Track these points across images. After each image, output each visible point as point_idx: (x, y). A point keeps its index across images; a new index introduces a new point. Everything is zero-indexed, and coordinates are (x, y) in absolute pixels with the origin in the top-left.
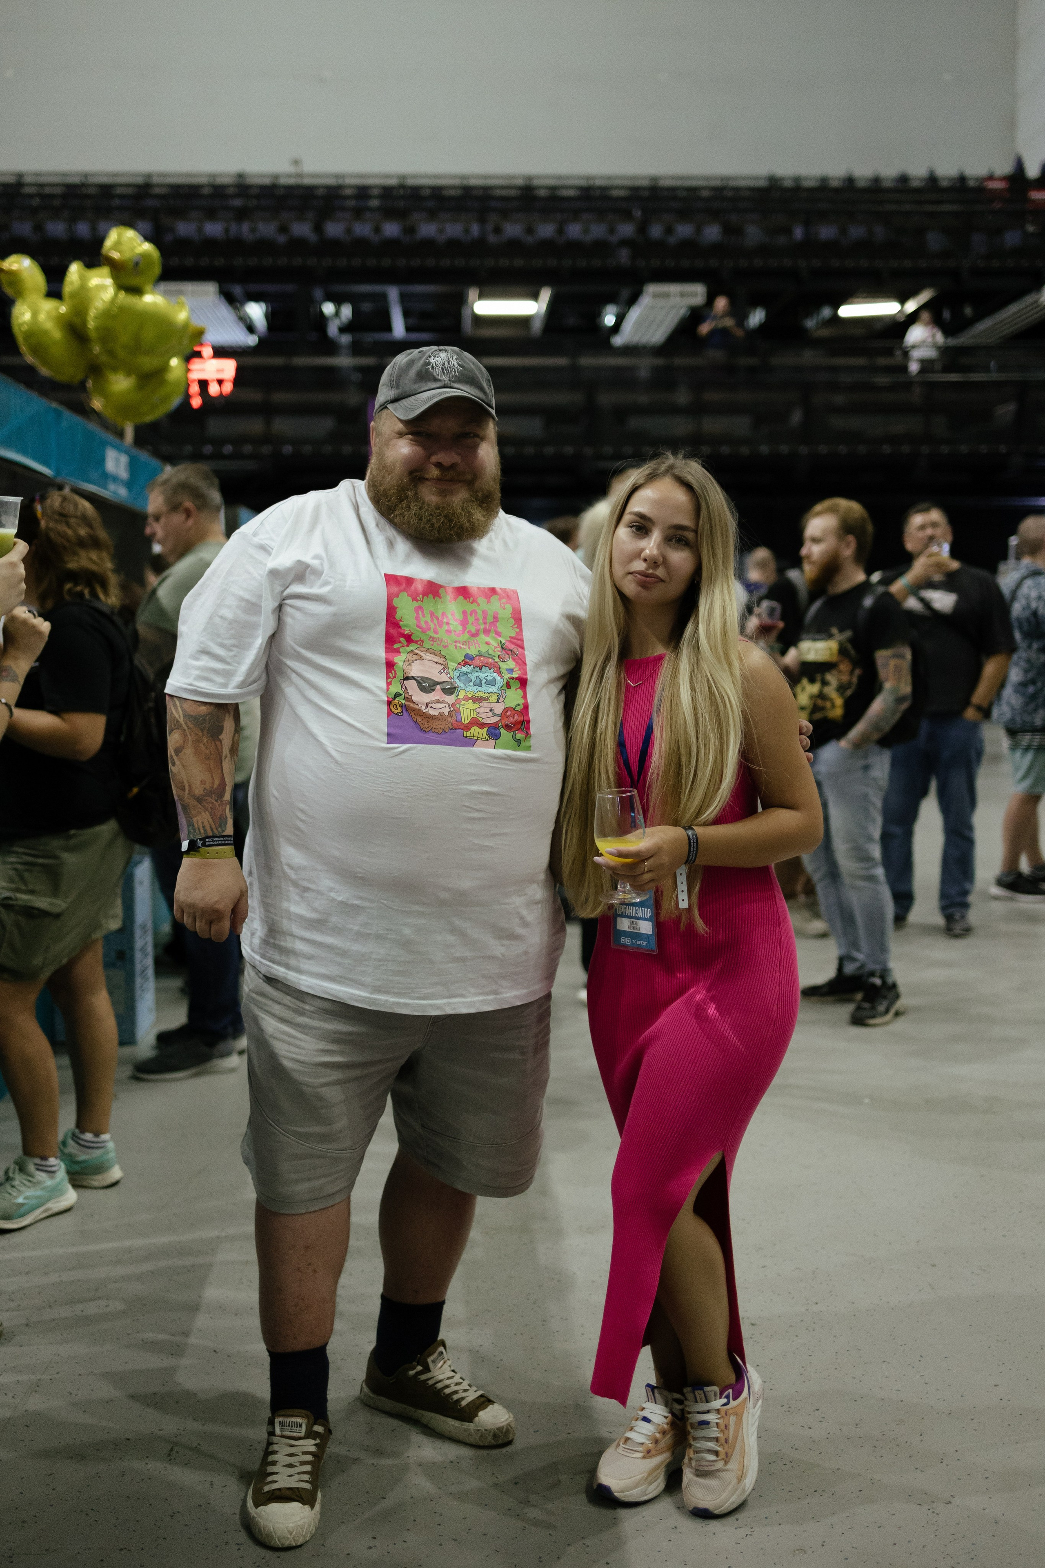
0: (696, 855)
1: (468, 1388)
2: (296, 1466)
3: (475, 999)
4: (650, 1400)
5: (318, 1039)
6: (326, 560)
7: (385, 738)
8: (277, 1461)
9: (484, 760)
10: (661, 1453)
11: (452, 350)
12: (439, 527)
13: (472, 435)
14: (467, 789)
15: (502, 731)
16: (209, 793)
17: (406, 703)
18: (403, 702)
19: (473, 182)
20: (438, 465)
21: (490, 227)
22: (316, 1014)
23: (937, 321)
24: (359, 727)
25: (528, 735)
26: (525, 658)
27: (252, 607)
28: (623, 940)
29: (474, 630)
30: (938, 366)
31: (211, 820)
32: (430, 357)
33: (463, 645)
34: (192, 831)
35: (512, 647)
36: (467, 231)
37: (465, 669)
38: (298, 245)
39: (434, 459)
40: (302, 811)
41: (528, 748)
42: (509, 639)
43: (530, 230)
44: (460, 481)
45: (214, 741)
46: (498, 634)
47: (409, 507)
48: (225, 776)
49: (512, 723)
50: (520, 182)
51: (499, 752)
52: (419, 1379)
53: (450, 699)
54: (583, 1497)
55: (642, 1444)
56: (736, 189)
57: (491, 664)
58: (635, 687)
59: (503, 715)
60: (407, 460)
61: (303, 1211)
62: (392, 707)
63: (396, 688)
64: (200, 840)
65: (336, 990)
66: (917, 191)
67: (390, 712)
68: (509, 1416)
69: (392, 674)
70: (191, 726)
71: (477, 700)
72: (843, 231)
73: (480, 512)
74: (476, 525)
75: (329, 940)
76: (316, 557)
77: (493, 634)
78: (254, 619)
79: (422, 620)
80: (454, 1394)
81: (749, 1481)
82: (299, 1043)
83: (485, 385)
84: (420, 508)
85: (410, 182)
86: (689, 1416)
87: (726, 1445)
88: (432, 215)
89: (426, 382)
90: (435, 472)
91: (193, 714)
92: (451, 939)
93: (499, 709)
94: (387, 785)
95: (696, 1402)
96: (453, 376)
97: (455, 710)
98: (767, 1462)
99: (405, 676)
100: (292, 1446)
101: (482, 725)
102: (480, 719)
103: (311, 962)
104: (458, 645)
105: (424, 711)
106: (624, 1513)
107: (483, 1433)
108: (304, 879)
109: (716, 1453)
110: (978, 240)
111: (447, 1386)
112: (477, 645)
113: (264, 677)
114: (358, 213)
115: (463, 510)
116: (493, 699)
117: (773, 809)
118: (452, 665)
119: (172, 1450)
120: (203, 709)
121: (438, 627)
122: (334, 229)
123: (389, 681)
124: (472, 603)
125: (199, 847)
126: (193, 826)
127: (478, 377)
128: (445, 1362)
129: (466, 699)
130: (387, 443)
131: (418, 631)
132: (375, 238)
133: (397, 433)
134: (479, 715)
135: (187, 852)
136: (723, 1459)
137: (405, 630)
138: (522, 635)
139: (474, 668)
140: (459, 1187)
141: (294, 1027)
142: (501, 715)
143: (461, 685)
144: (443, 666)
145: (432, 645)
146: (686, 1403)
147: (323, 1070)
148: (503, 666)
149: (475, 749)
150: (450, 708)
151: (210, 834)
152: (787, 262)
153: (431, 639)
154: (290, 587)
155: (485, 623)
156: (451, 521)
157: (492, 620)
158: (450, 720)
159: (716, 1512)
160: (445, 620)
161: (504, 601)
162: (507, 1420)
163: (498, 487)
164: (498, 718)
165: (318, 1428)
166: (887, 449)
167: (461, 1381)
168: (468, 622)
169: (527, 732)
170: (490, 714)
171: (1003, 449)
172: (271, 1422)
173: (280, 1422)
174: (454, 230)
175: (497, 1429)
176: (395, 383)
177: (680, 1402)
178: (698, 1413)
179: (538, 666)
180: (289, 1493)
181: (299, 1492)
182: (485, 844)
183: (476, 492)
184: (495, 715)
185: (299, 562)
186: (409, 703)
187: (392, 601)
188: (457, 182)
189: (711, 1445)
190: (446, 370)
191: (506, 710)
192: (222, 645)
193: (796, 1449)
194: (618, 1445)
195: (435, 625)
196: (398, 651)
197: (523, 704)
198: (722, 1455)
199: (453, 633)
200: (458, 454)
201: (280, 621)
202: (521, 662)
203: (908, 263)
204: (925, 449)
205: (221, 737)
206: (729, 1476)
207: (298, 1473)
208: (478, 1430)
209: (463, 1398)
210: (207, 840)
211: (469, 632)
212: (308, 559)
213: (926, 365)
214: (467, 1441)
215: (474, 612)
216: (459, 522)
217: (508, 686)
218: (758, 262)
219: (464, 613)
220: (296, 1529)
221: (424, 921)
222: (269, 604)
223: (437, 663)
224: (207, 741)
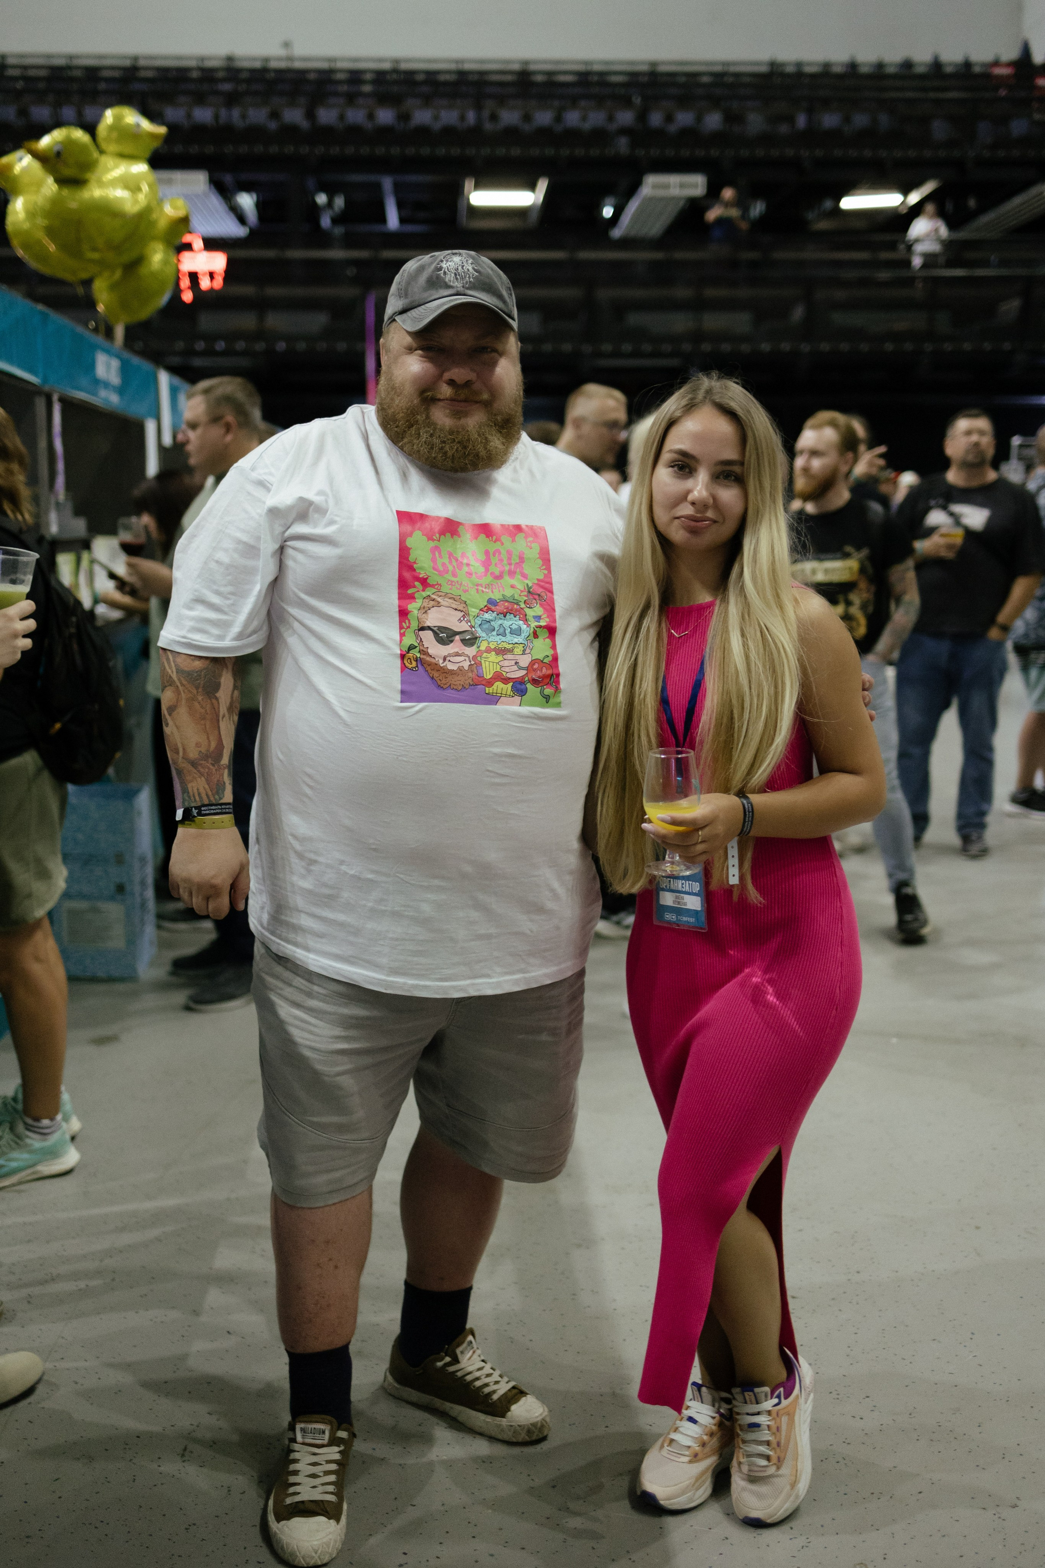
0: (751, 827)
1: (499, 1379)
2: (320, 1476)
3: (502, 979)
4: (696, 1398)
5: (334, 1025)
6: (330, 496)
7: (398, 697)
8: (299, 1471)
9: (508, 720)
10: (709, 1456)
11: (466, 253)
12: (453, 455)
13: (489, 350)
14: (490, 751)
15: (529, 686)
16: (206, 757)
17: (422, 656)
18: (418, 655)
19: (467, 67)
20: (451, 383)
21: (486, 113)
22: (330, 997)
23: (941, 214)
24: (369, 684)
25: (557, 689)
26: (554, 604)
27: (250, 550)
28: (667, 916)
29: (497, 573)
30: (942, 260)
31: (207, 786)
32: (442, 261)
33: (485, 588)
34: (187, 798)
35: (540, 591)
36: (463, 118)
37: (487, 616)
38: (290, 132)
39: (447, 376)
40: (309, 776)
41: (558, 705)
42: (536, 582)
43: (527, 118)
44: (477, 402)
45: (210, 699)
46: (525, 576)
47: (419, 434)
48: (223, 737)
49: (539, 677)
50: (516, 67)
51: (525, 710)
52: (447, 1370)
53: (471, 651)
54: (626, 1504)
55: (689, 1447)
56: (737, 75)
57: (516, 610)
58: (679, 638)
59: (530, 668)
60: (416, 379)
61: (322, 1204)
62: (405, 662)
63: (409, 640)
64: (196, 808)
65: (349, 972)
66: (922, 77)
67: (404, 667)
68: (544, 1410)
69: (405, 623)
70: (184, 682)
71: (501, 652)
72: (847, 119)
73: (499, 439)
74: (494, 452)
75: (341, 917)
76: (320, 493)
77: (518, 576)
78: (250, 563)
79: (439, 562)
80: (484, 1388)
81: (803, 1486)
82: (312, 1028)
83: (505, 293)
84: (431, 435)
85: (404, 66)
86: (738, 1417)
87: (778, 1450)
88: (427, 101)
89: (437, 289)
90: (446, 391)
91: (186, 669)
92: (475, 915)
93: (525, 661)
94: (402, 748)
95: (746, 1403)
96: (467, 282)
97: (476, 664)
98: (820, 1458)
99: (421, 626)
100: (315, 1454)
101: (506, 681)
102: (504, 674)
103: (324, 940)
104: (480, 588)
105: (442, 665)
106: (670, 1520)
107: (515, 1429)
108: (311, 851)
109: (768, 1458)
110: (985, 131)
111: (478, 1379)
112: (501, 589)
113: (265, 628)
114: (351, 99)
115: (479, 435)
116: (518, 650)
117: (830, 774)
118: (473, 611)
119: (185, 1449)
120: (198, 664)
121: (456, 568)
122: (326, 116)
123: (402, 631)
124: (495, 542)
125: (195, 817)
126: (188, 793)
127: (496, 283)
128: (474, 1352)
129: (488, 650)
130: (396, 358)
131: (435, 574)
132: (369, 125)
133: (405, 348)
134: (503, 669)
135: (182, 821)
136: (775, 1464)
137: (420, 573)
138: (551, 578)
139: (498, 615)
140: (487, 1170)
141: (307, 1012)
142: (527, 669)
143: (484, 635)
144: (463, 613)
145: (451, 589)
146: (734, 1402)
147: (340, 1058)
148: (530, 613)
149: (498, 707)
150: (470, 662)
151: (206, 802)
152: (790, 152)
153: (450, 583)
154: (292, 527)
155: (510, 564)
156: (465, 447)
157: (518, 561)
158: (470, 674)
159: (769, 1521)
160: (465, 561)
161: (531, 539)
162: (541, 1415)
163: (520, 410)
164: (524, 672)
165: (343, 1434)
166: (889, 347)
167: (492, 1371)
168: (491, 562)
169: (557, 687)
170: (515, 668)
171: (1007, 346)
172: (292, 1428)
173: (301, 1428)
174: (449, 117)
175: (531, 1424)
176: (404, 293)
177: (728, 1401)
178: (748, 1414)
179: (568, 612)
180: (313, 1507)
181: (323, 1504)
182: (511, 812)
183: (495, 415)
184: (521, 668)
185: (301, 499)
186: (424, 657)
187: (405, 541)
188: (453, 67)
189: (762, 1449)
190: (459, 275)
191: (533, 662)
192: (218, 593)
193: (849, 1444)
194: (662, 1447)
195: (454, 567)
196: (412, 597)
197: (553, 655)
198: (774, 1460)
199: (474, 576)
200: (472, 370)
201: (281, 566)
202: (550, 609)
203: (912, 153)
204: (928, 347)
205: (217, 695)
206: (782, 1482)
207: (323, 1484)
208: (511, 1426)
209: (494, 1392)
210: (203, 809)
211: (492, 574)
212: (311, 495)
213: (930, 260)
214: (500, 1437)
215: (497, 552)
216: (475, 450)
217: (535, 635)
218: (760, 152)
219: (487, 553)
220: (321, 1547)
221: (443, 897)
222: (269, 547)
223: (456, 609)
224: (203, 699)
